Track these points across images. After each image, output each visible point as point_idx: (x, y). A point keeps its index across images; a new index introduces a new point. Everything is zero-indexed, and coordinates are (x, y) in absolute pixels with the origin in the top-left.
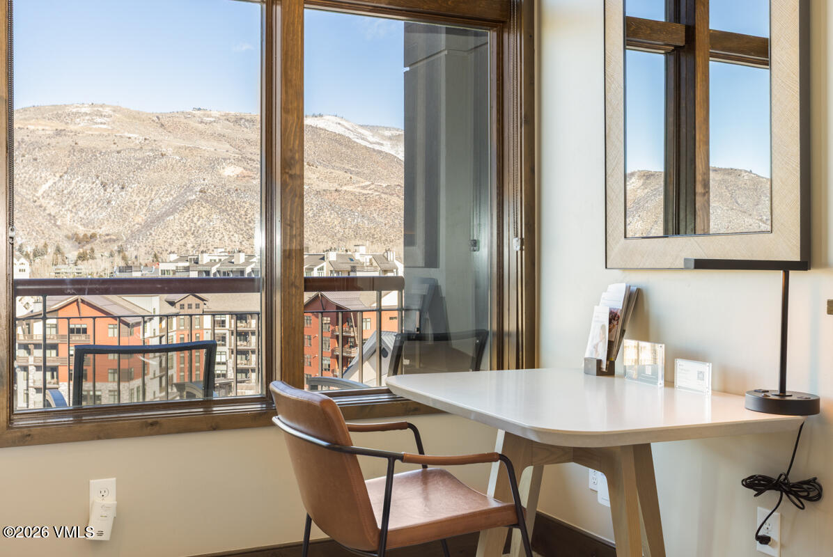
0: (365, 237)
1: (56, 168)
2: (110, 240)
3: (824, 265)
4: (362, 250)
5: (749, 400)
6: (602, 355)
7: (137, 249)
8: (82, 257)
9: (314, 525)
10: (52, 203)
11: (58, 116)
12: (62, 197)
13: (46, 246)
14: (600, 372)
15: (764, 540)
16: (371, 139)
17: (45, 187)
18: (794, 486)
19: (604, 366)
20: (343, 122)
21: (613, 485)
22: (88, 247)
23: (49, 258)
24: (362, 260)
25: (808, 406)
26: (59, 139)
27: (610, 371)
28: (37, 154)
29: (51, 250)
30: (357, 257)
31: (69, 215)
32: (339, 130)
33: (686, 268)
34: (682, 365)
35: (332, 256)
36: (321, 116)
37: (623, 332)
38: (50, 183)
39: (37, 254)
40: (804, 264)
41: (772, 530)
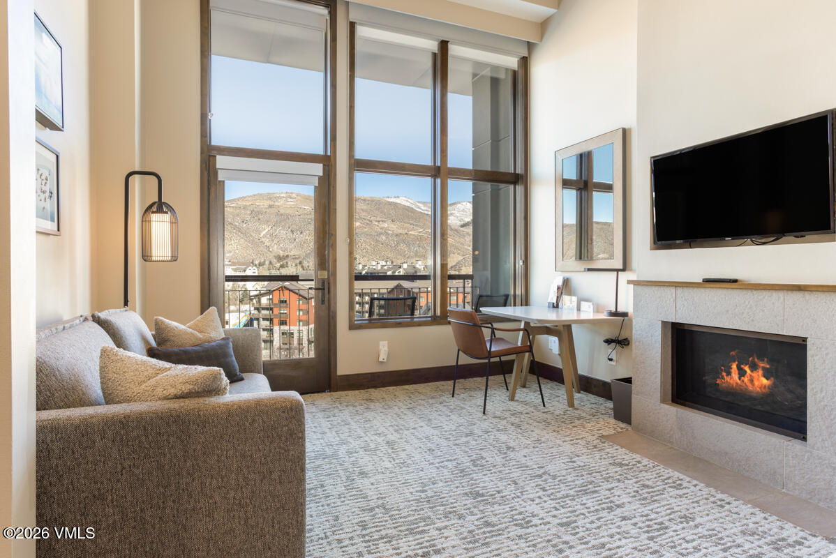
0: (420, 257)
1: (269, 223)
2: (296, 258)
3: (631, 270)
4: (420, 263)
5: (606, 313)
6: (555, 301)
7: (308, 262)
8: (282, 266)
9: (460, 352)
10: (268, 240)
11: (270, 199)
12: (272, 237)
13: (264, 261)
14: (554, 307)
15: (611, 360)
16: (423, 208)
17: (264, 233)
18: (620, 341)
19: (555, 305)
20: (409, 200)
21: (560, 340)
22: (285, 261)
23: (266, 266)
24: (420, 268)
25: (625, 315)
26: (270, 209)
27: (557, 307)
28: (261, 217)
29: (267, 262)
30: (417, 266)
31: (276, 246)
32: (408, 204)
33: (584, 271)
34: (583, 303)
35: (405, 266)
36: (398, 197)
37: (562, 293)
38: (266, 231)
39: (260, 264)
40: (624, 270)
41: (613, 356)
